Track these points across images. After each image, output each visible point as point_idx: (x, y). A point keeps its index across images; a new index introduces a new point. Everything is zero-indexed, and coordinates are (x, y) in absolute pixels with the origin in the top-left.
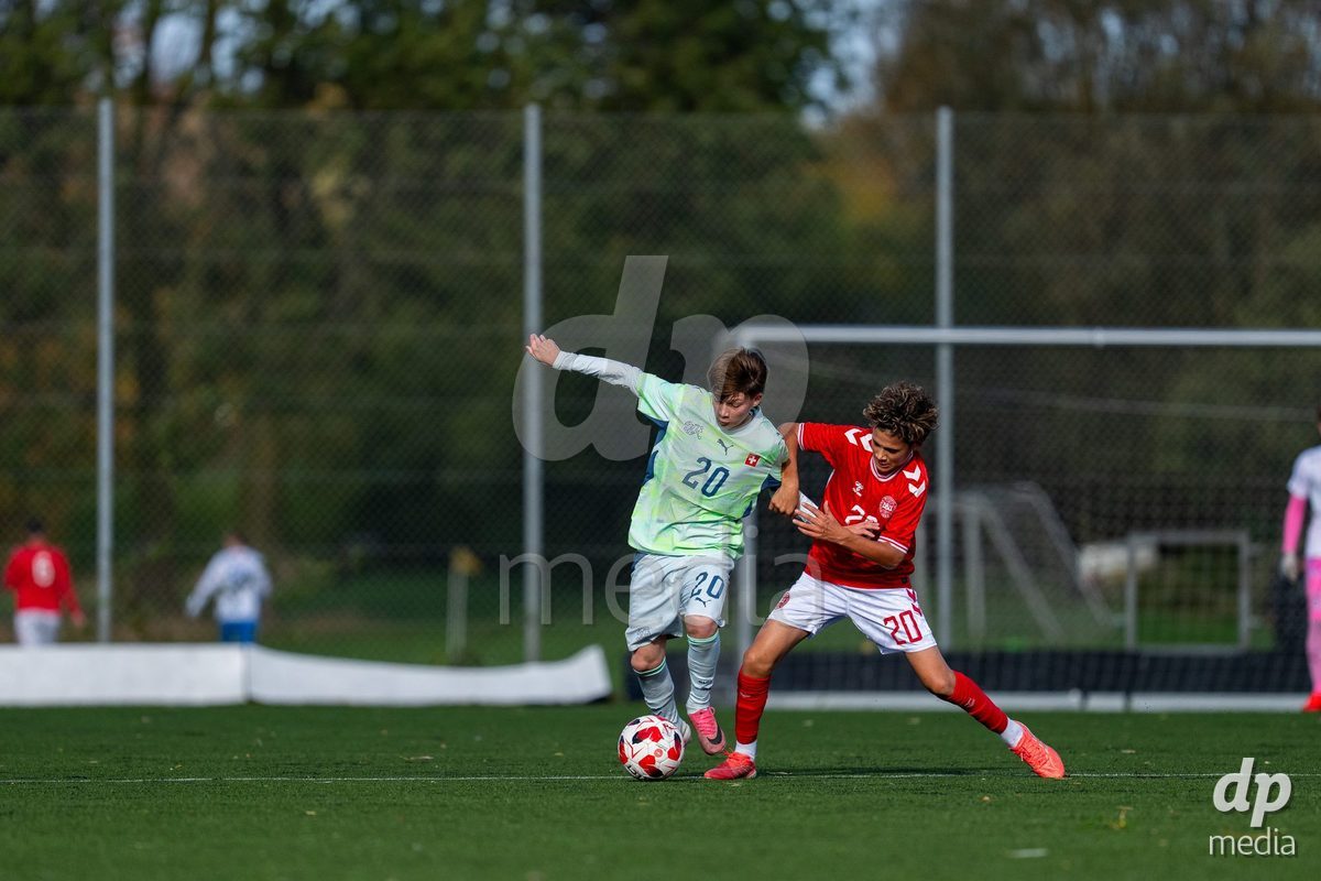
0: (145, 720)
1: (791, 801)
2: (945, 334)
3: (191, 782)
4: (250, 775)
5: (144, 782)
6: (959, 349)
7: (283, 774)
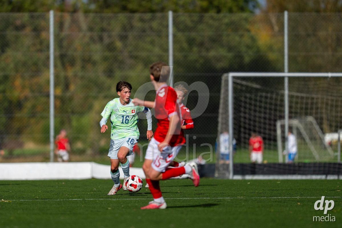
0: (63, 183)
1: (244, 205)
2: (286, 74)
3: (76, 200)
4: (93, 198)
5: (63, 200)
6: (290, 78)
7: (102, 198)
